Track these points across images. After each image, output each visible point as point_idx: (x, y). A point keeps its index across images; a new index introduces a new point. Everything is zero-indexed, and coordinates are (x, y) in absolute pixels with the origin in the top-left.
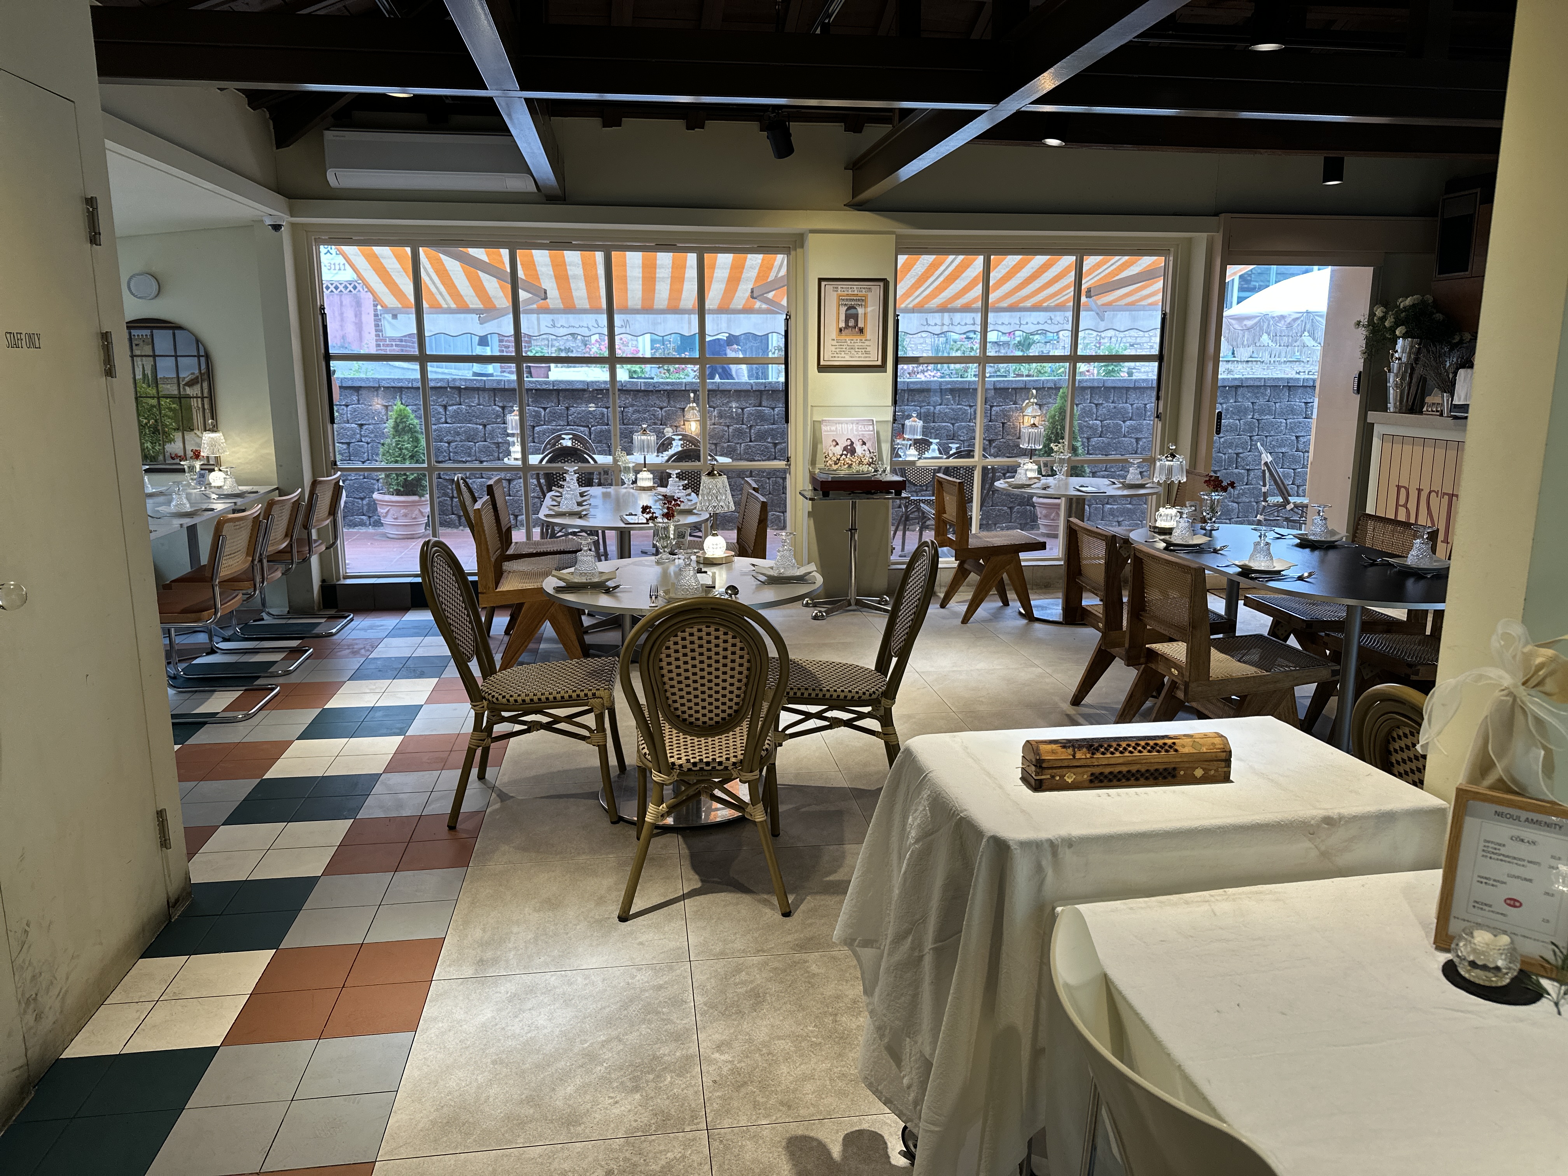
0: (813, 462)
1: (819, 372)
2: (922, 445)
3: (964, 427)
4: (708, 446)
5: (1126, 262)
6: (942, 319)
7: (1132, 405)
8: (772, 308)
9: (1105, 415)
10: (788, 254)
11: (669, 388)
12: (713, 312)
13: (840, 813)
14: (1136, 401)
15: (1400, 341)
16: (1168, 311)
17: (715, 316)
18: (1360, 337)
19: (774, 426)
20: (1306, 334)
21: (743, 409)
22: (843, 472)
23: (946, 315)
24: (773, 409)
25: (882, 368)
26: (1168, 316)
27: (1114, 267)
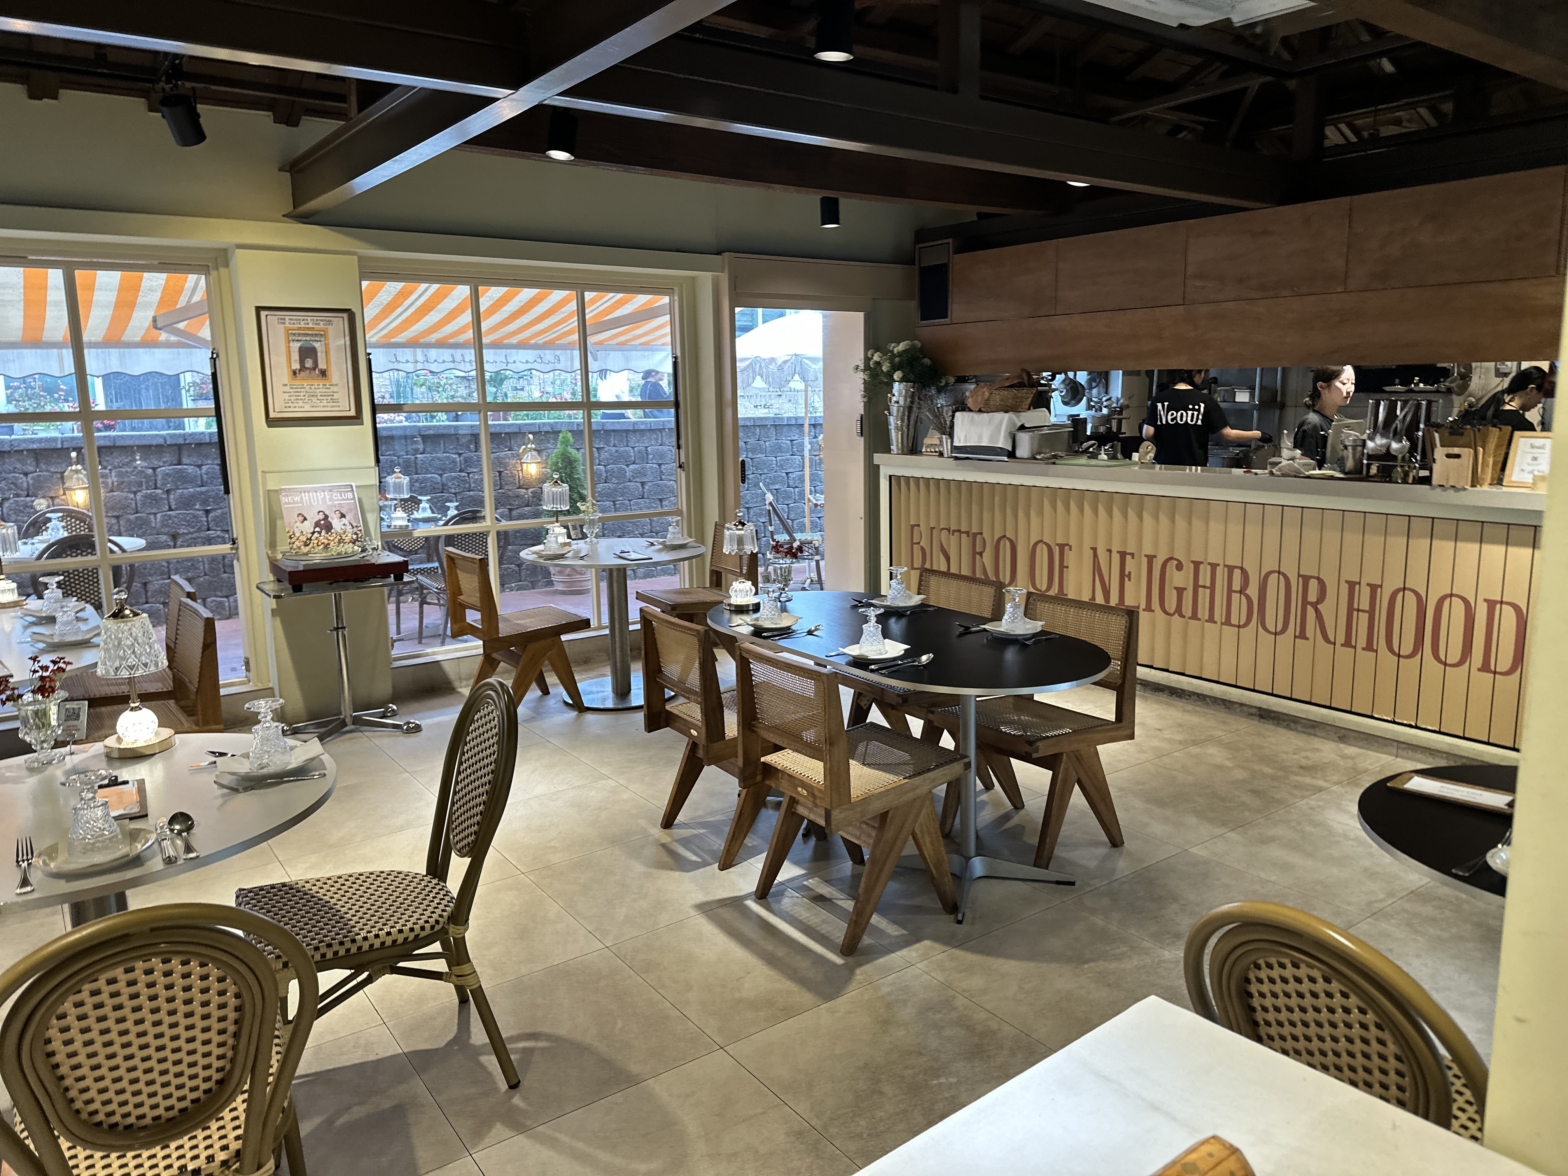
0: (273, 545)
1: (269, 426)
2: (411, 504)
3: (454, 478)
4: (105, 520)
5: (621, 299)
6: (415, 355)
7: (633, 448)
8: (189, 341)
9: (607, 459)
10: (207, 274)
11: (35, 446)
12: (94, 345)
13: (399, 1111)
14: (637, 444)
15: (896, 385)
16: (679, 354)
17: (100, 350)
18: (859, 380)
19: (203, 489)
20: (796, 377)
21: (154, 469)
22: (318, 557)
23: (419, 351)
24: (199, 466)
25: (357, 419)
26: (679, 360)
27: (608, 304)
